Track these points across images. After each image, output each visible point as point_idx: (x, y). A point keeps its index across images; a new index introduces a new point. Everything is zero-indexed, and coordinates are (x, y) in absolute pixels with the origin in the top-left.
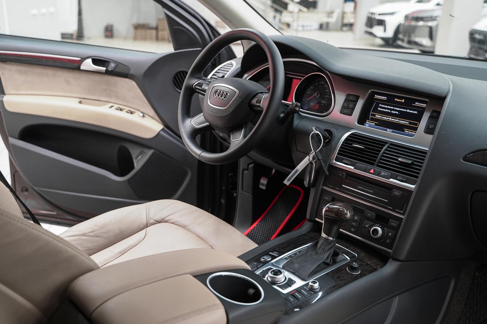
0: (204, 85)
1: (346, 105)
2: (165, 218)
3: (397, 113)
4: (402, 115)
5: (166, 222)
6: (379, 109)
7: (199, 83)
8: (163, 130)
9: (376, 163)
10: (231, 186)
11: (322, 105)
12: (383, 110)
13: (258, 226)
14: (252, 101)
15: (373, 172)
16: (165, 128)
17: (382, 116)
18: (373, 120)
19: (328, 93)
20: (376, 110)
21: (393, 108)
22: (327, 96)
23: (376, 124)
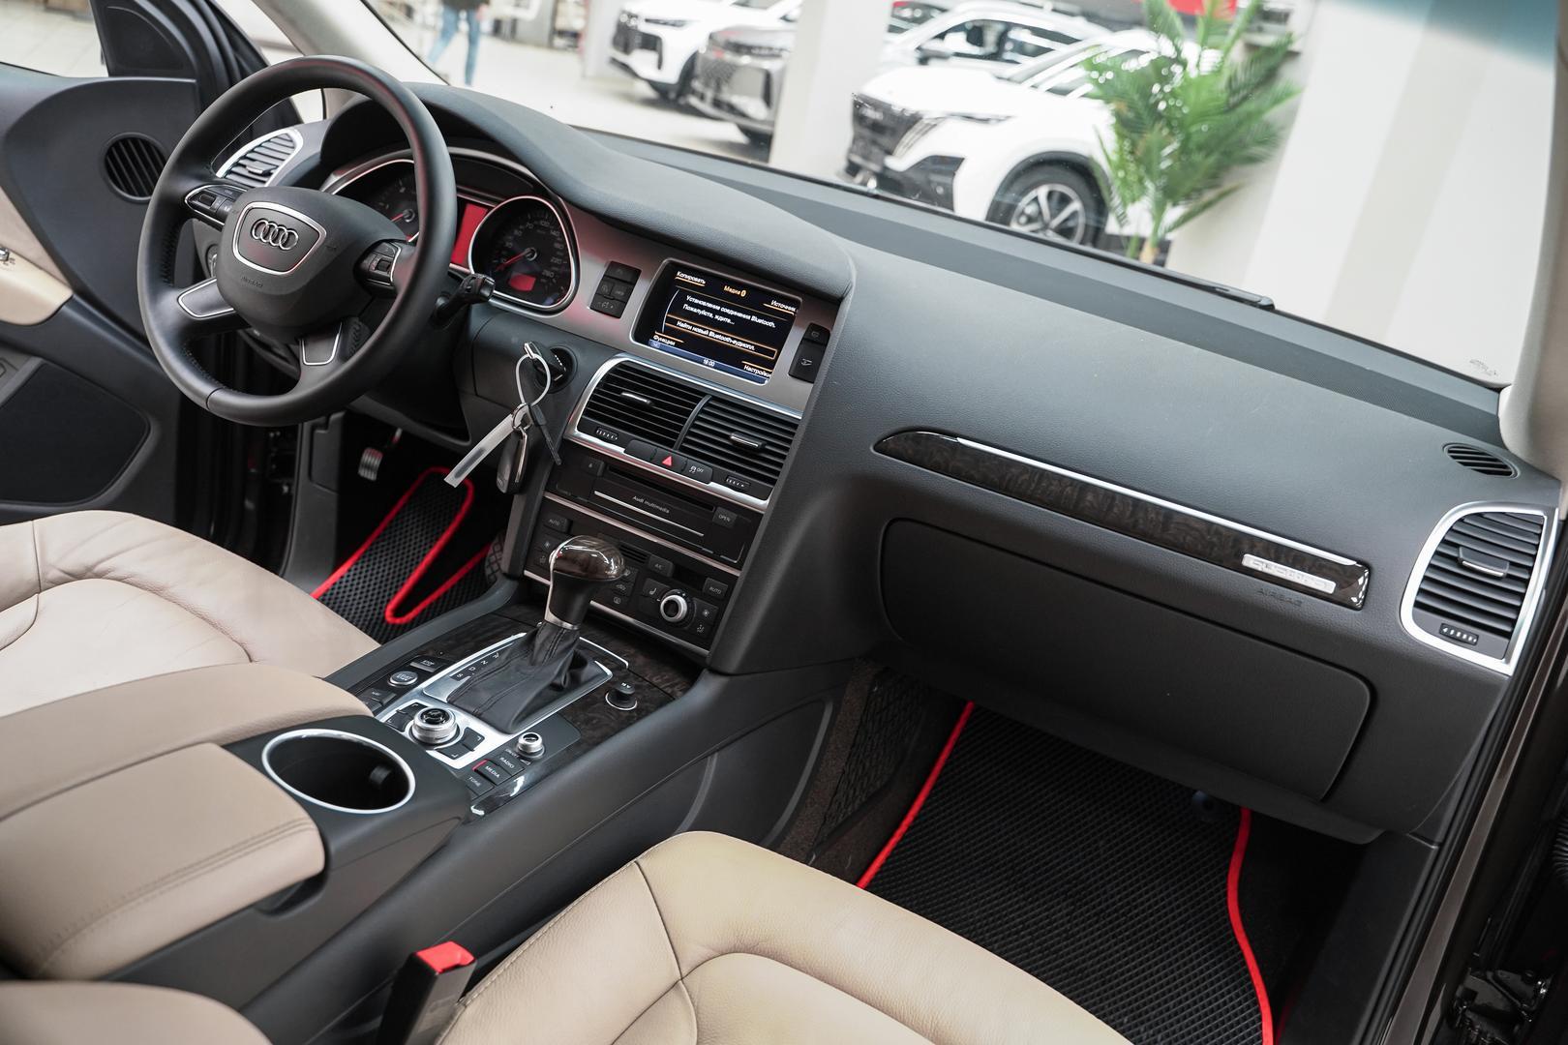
0: (218, 198)
1: (605, 289)
2: (94, 566)
3: (729, 321)
4: (740, 328)
5: (99, 576)
6: (687, 307)
7: (202, 192)
8: (69, 302)
9: (678, 442)
10: (274, 466)
11: (543, 280)
12: (695, 310)
13: (352, 573)
14: (365, 262)
15: (670, 464)
16: (77, 298)
17: (693, 326)
18: (670, 332)
19: (558, 253)
20: (677, 309)
21: (718, 308)
22: (557, 261)
23: (677, 345)
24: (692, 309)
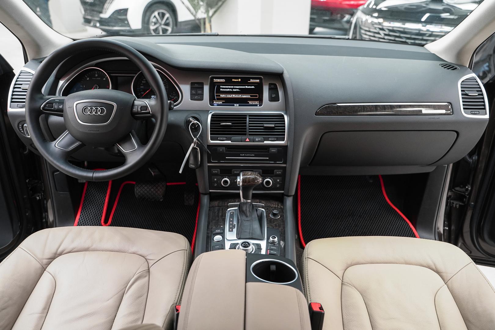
0: (54, 104)
1: (194, 92)
3: (238, 90)
4: (242, 91)
5: (60, 254)
6: (221, 90)
7: (47, 104)
9: (248, 133)
10: (31, 192)
12: (225, 90)
13: (82, 216)
15: (249, 141)
17: (226, 95)
18: (218, 99)
20: (219, 92)
21: (233, 87)
23: (223, 103)
24: (224, 90)
